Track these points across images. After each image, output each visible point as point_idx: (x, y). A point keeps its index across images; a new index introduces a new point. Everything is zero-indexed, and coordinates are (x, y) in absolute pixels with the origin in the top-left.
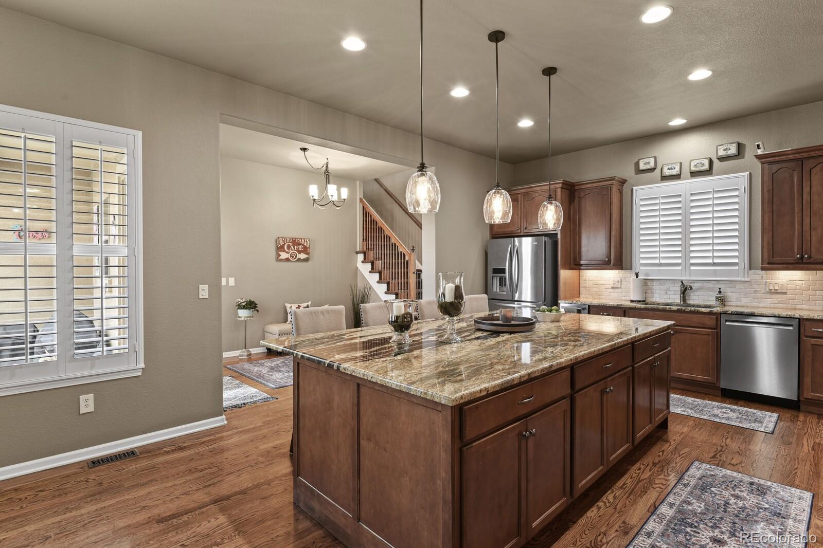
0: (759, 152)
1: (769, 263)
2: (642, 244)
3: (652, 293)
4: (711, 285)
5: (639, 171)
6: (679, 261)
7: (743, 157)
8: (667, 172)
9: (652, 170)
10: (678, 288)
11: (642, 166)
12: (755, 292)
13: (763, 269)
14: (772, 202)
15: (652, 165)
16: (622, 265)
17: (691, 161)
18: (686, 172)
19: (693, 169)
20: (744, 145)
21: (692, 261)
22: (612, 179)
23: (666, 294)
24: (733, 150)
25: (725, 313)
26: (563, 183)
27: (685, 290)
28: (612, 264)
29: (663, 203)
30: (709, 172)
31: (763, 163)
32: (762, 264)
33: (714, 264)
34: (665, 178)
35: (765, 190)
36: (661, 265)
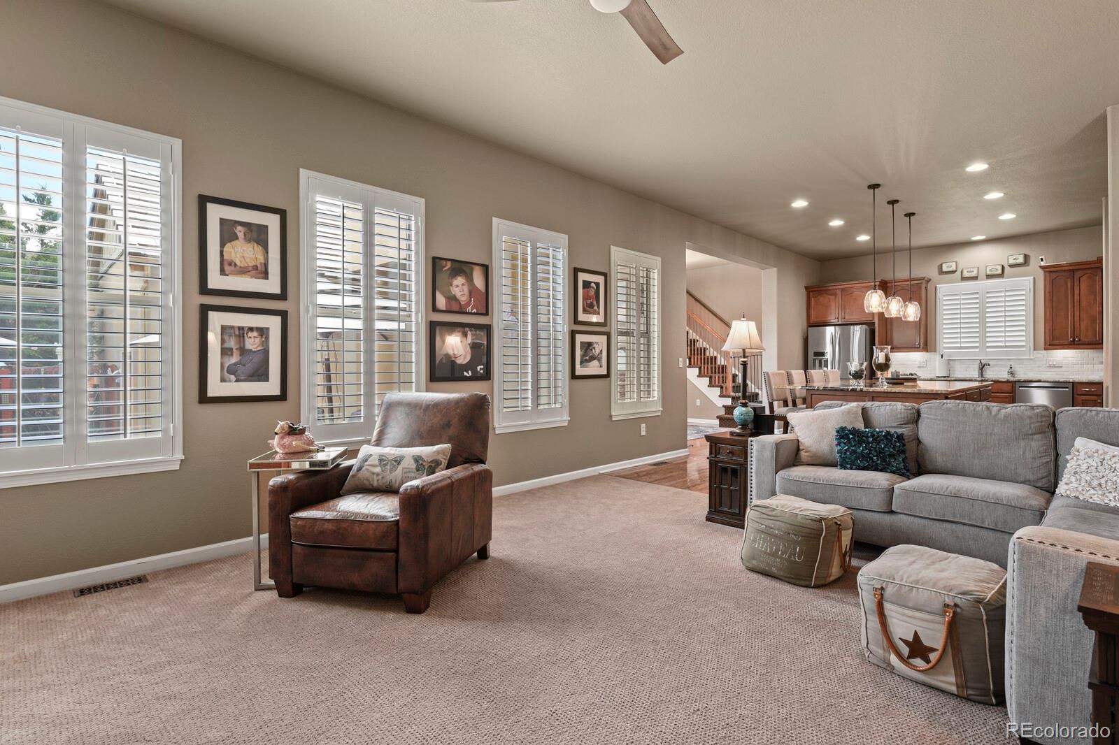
0: (1043, 264)
1: (1050, 345)
2: (945, 331)
3: (954, 371)
4: (1003, 363)
5: (941, 272)
6: (977, 345)
7: (1029, 265)
8: (966, 274)
9: (954, 272)
10: (976, 366)
11: (945, 269)
12: (1039, 367)
13: (1045, 349)
14: (1052, 300)
15: (954, 268)
16: (927, 348)
17: (986, 267)
18: (982, 274)
19: (989, 273)
20: (1029, 256)
21: (988, 345)
22: (923, 279)
23: (966, 370)
24: (1021, 260)
25: (1019, 381)
26: (880, 282)
27: (982, 367)
28: (921, 347)
29: (963, 299)
30: (1002, 275)
31: (1045, 272)
32: (1045, 345)
33: (1006, 347)
34: (964, 279)
35: (1047, 291)
36: (961, 348)
